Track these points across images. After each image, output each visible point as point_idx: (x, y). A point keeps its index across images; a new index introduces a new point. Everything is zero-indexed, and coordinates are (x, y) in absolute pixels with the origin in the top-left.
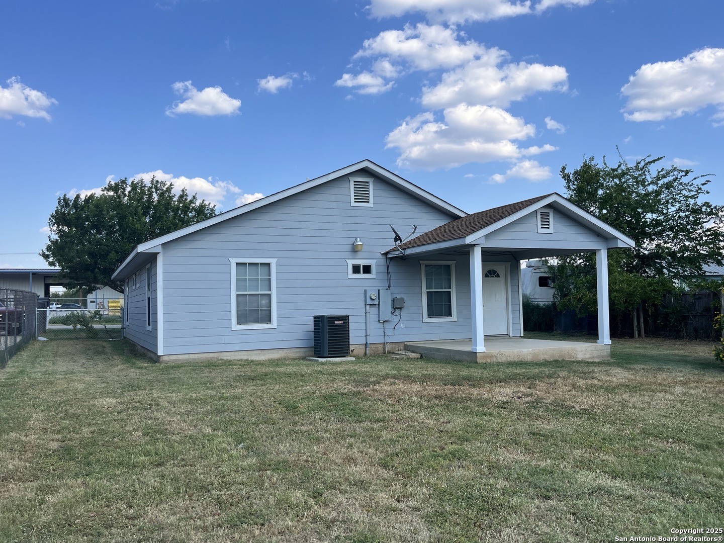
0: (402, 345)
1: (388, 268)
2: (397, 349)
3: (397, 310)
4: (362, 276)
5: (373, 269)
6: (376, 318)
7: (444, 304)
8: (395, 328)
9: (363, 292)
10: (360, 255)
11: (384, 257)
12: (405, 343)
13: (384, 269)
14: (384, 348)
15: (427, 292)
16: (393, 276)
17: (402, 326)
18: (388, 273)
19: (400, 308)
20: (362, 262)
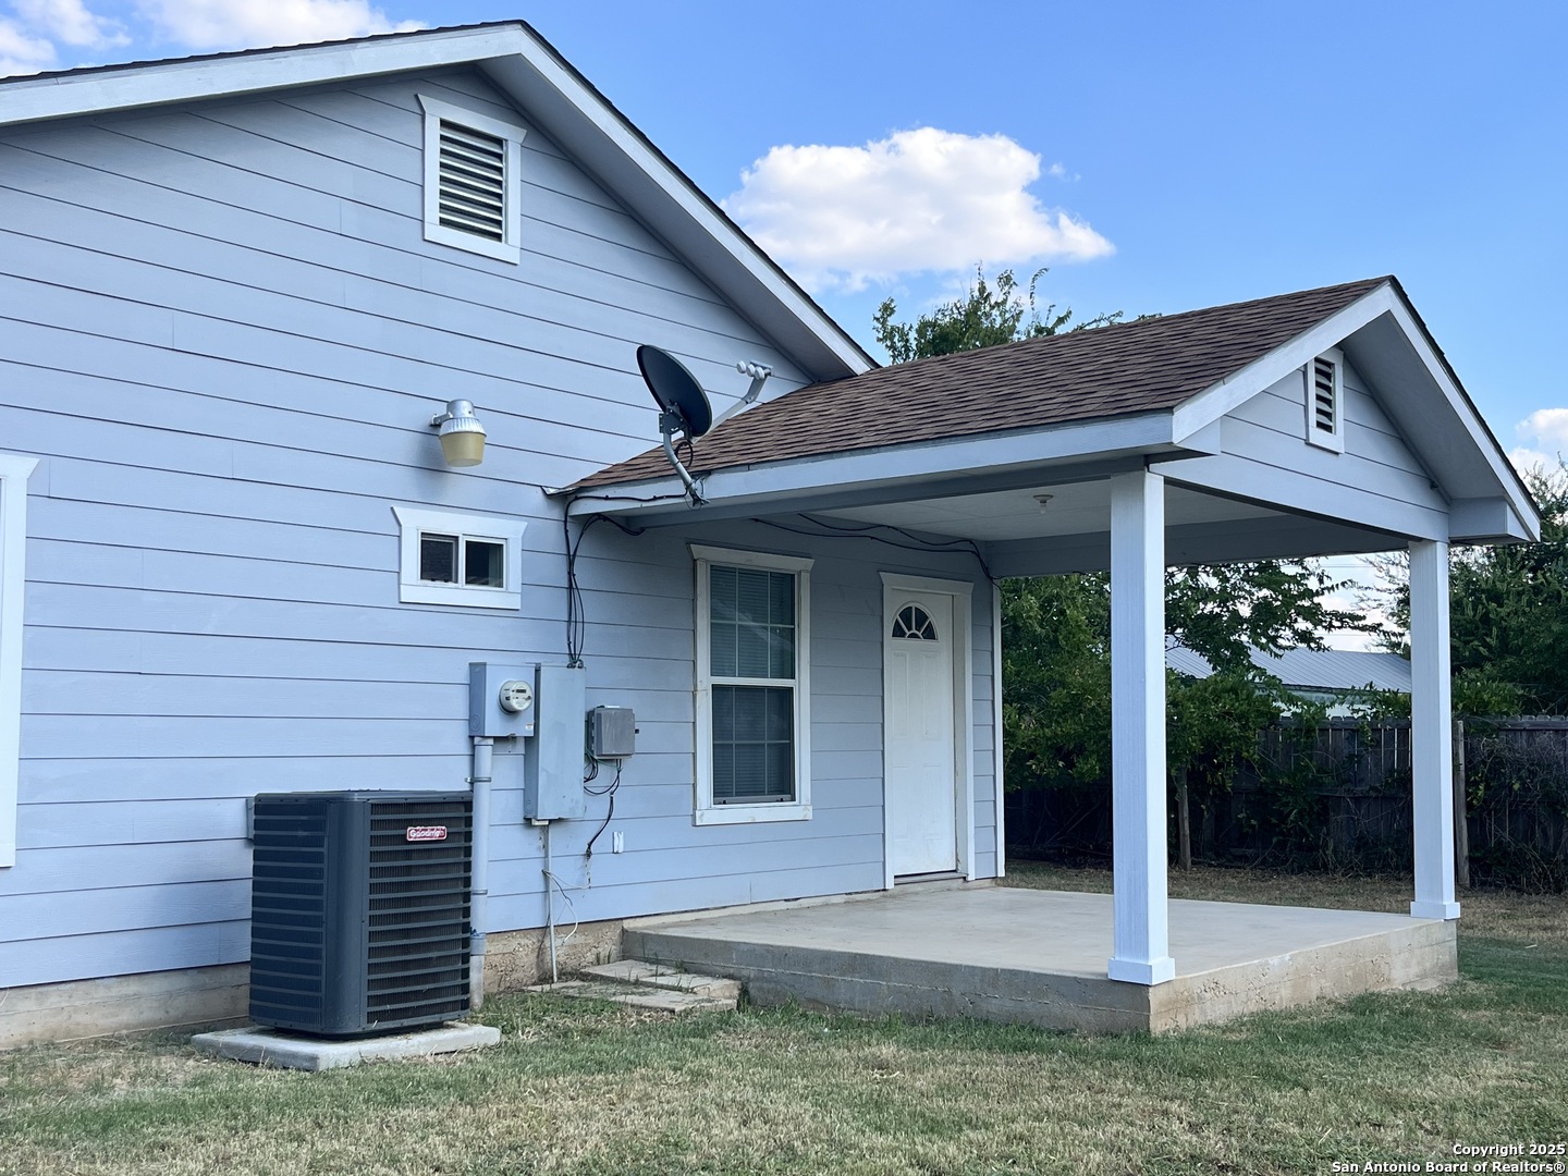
0: (612, 934)
1: (571, 564)
2: (591, 957)
3: (602, 768)
4: (460, 592)
5: (512, 564)
6: (513, 805)
7: (766, 742)
8: (588, 854)
9: (463, 675)
10: (459, 487)
11: (556, 513)
12: (627, 924)
13: (556, 571)
14: (541, 951)
15: (715, 688)
16: (591, 607)
17: (620, 845)
18: (570, 588)
19: (614, 760)
20: (465, 527)
